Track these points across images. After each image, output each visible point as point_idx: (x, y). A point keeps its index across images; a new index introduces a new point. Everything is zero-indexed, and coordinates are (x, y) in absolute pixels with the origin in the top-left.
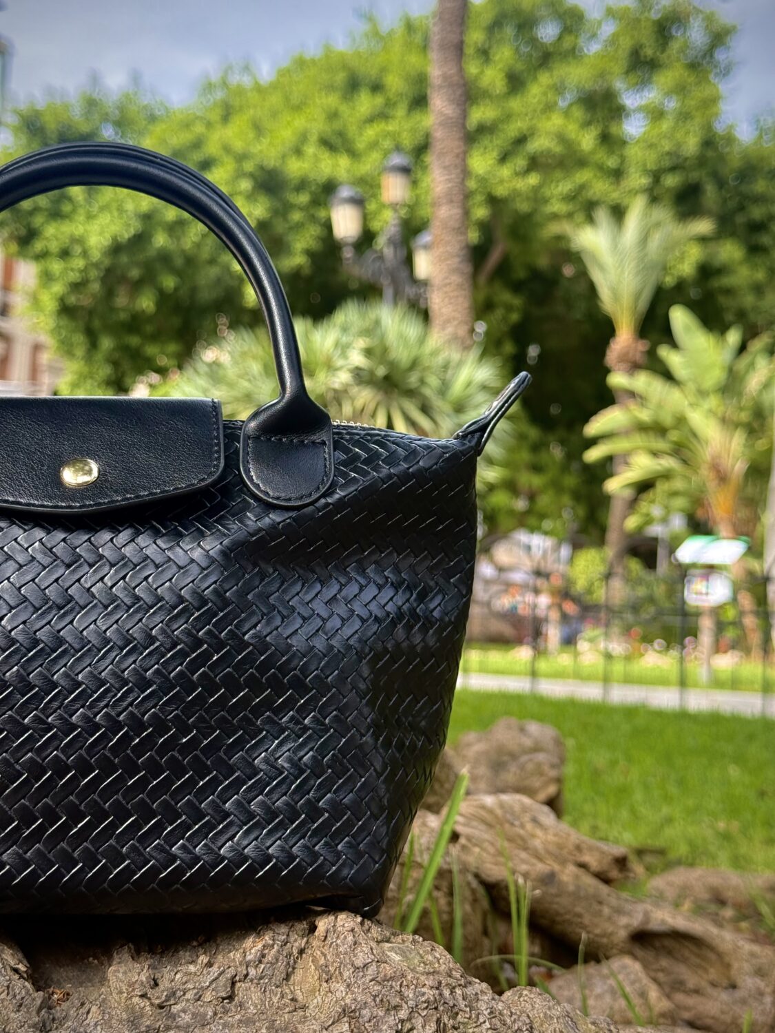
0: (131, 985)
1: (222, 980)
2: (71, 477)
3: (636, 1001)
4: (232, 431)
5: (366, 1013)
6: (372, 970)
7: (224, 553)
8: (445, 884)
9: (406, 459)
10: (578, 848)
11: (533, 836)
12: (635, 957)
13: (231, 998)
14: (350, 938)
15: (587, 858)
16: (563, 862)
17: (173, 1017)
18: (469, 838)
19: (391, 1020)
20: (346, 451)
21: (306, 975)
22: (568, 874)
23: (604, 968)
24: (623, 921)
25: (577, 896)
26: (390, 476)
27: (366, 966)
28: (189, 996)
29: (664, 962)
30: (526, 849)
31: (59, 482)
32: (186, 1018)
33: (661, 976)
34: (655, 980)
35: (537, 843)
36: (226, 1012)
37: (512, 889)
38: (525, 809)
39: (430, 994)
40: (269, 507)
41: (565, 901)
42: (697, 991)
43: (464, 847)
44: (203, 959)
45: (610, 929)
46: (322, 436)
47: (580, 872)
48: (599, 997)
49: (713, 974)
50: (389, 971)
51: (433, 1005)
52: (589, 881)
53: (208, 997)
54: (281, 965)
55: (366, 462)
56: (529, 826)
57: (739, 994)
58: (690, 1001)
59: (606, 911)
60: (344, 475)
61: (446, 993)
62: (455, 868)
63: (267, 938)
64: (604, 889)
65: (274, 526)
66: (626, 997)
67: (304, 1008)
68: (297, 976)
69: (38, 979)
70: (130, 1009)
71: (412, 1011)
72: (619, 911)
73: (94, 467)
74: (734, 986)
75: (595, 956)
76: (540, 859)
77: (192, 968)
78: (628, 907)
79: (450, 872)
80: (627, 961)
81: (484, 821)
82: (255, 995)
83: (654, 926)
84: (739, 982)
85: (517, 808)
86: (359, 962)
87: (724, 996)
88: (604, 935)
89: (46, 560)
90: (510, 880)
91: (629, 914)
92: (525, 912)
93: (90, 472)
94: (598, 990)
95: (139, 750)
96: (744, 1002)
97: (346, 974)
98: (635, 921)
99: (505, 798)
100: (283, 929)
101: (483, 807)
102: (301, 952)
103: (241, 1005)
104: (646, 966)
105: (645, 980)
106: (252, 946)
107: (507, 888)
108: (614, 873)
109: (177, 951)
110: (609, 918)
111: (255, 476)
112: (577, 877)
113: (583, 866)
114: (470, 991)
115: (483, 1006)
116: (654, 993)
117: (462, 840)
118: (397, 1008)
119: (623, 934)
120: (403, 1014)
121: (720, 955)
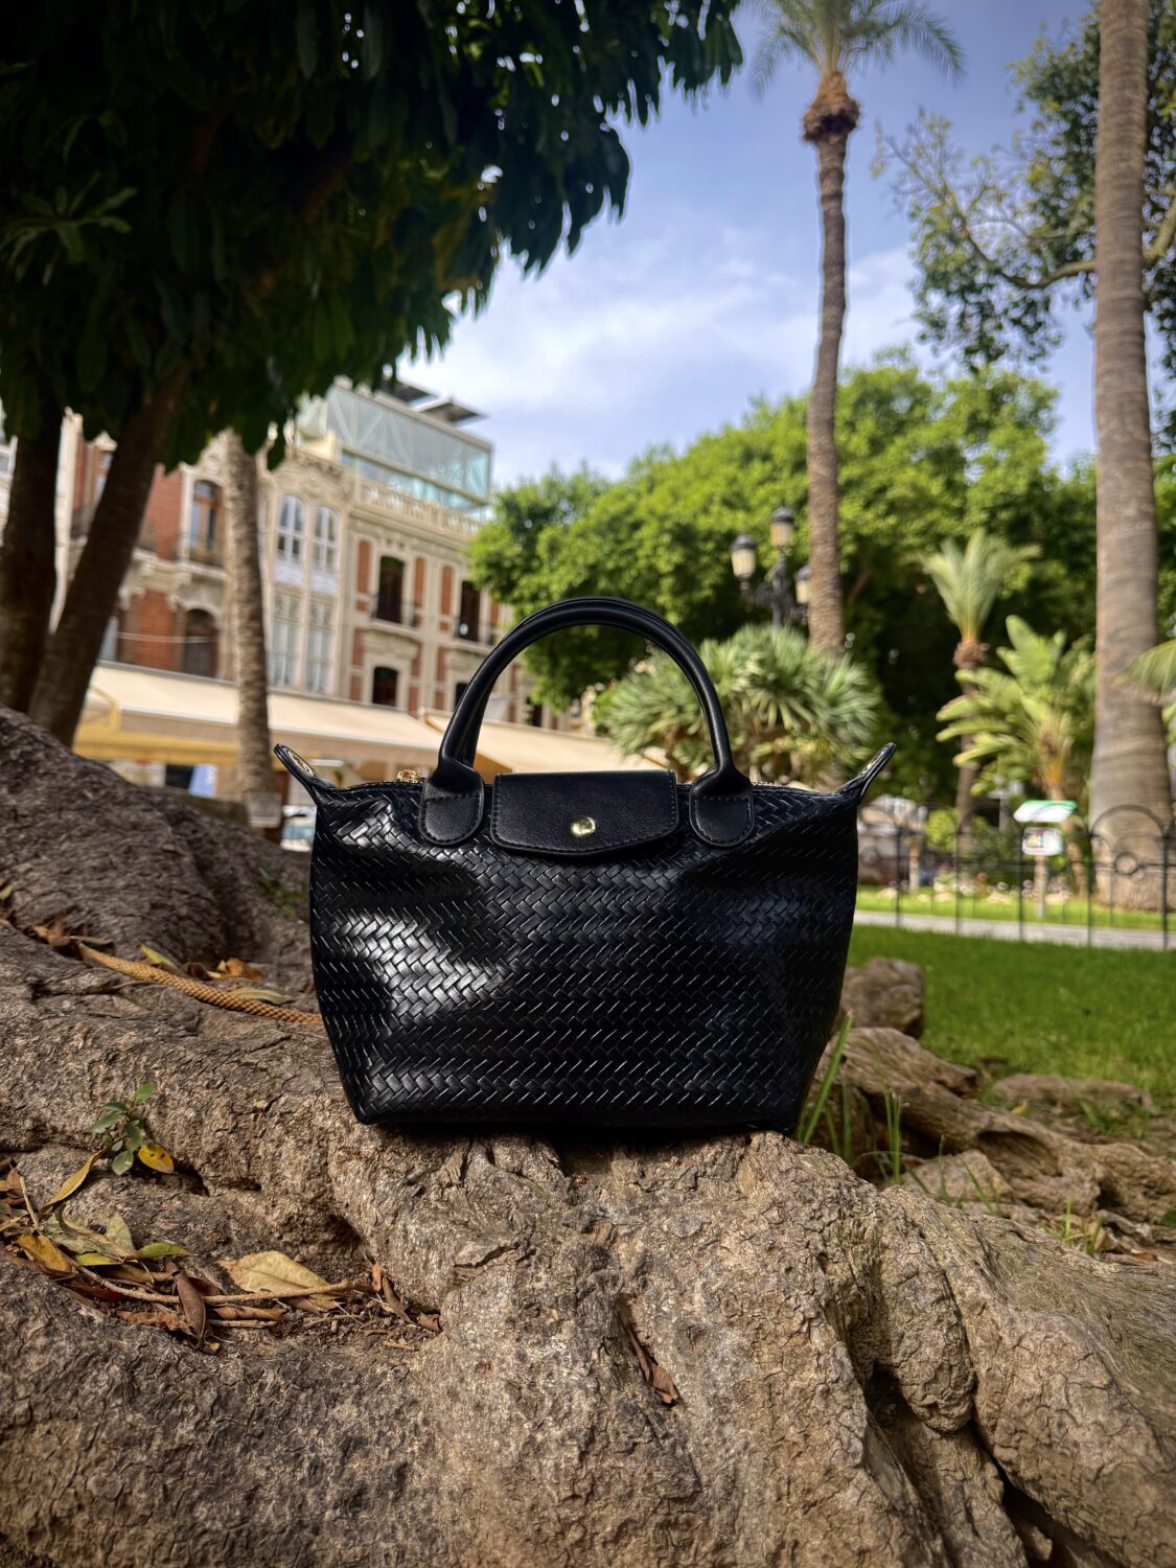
0: (627, 1175)
1: (689, 1175)
2: (577, 830)
3: (983, 1184)
4: (683, 792)
5: (789, 1204)
6: (792, 1174)
7: (679, 880)
8: (836, 1095)
9: (805, 810)
10: (938, 1070)
11: (903, 1060)
12: (983, 1151)
13: (695, 1187)
14: (776, 1151)
15: (944, 1077)
16: (926, 1080)
17: (656, 1199)
18: (853, 1060)
19: (807, 1209)
20: (763, 805)
21: (746, 1174)
22: (930, 1089)
23: (959, 1159)
24: (973, 1124)
25: (937, 1105)
26: (794, 823)
27: (788, 1171)
28: (667, 1184)
29: (1005, 1156)
30: (897, 1069)
31: (571, 836)
32: (665, 1200)
33: (1002, 1165)
34: (998, 1169)
35: (906, 1065)
36: (692, 1197)
37: (887, 1099)
38: (896, 1040)
39: (833, 1192)
40: (710, 847)
41: (927, 1109)
42: (1031, 1178)
43: (849, 1067)
44: (674, 1159)
45: (963, 1130)
46: (746, 796)
47: (939, 1087)
48: (954, 1180)
49: (1043, 1164)
50: (804, 1175)
51: (836, 1200)
52: (946, 1094)
53: (679, 1186)
54: (728, 1166)
55: (777, 813)
56: (900, 1052)
57: (1064, 1180)
58: (1026, 1184)
59: (960, 1116)
60: (762, 823)
61: (845, 1191)
62: (844, 1083)
63: (718, 1147)
64: (958, 1100)
65: (713, 860)
66: (975, 1181)
67: (746, 1198)
68: (740, 1175)
69: (567, 1168)
70: (628, 1192)
71: (822, 1204)
72: (970, 1117)
73: (592, 822)
74: (1060, 1175)
75: (954, 1148)
76: (908, 1077)
77: (667, 1165)
78: (977, 1114)
79: (840, 1086)
80: (977, 1154)
81: (865, 1049)
82: (712, 1188)
83: (997, 1128)
84: (1064, 1171)
85: (890, 1039)
86: (783, 1168)
87: (1052, 1181)
88: (958, 1134)
89: (564, 887)
90: (885, 1092)
91: (977, 1119)
92: (897, 1118)
93: (589, 826)
94: (954, 1176)
95: (628, 1016)
96: (1067, 1186)
97: (774, 1176)
98: (983, 1124)
99: (880, 1030)
100: (728, 1141)
101: (864, 1037)
102: (742, 1157)
103: (702, 1193)
104: (991, 1158)
105: (991, 1169)
106: (708, 1152)
107: (883, 1098)
108: (966, 1089)
109: (655, 1153)
110: (963, 1122)
111: (699, 824)
112: (937, 1091)
113: (941, 1083)
114: (862, 1190)
115: (870, 1201)
116: (997, 1179)
117: (849, 1062)
118: (811, 1201)
119: (973, 1134)
120: (815, 1206)
121: (1049, 1150)
